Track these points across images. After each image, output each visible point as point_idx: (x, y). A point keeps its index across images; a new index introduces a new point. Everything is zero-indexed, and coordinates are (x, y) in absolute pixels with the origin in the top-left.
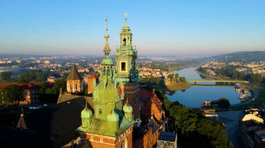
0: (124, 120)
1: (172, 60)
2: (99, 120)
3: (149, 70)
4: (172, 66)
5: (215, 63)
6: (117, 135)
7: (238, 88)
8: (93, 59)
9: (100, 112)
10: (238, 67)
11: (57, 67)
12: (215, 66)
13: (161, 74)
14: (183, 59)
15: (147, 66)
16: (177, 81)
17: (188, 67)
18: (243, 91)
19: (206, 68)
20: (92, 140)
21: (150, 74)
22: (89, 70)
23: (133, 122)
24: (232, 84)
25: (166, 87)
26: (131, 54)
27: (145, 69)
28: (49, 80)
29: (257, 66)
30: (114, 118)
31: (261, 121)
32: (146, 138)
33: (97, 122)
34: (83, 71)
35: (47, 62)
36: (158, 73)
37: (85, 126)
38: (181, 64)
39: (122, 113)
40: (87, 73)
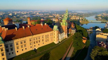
4: (85, 15)
6: (65, 26)
11: (42, 15)
12: (104, 16)
13: (79, 18)
16: (84, 21)
19: (98, 16)
21: (75, 18)
23: (67, 25)
24: (106, 22)
27: (74, 16)
30: (65, 23)
31: (100, 30)
32: (70, 29)
33: (63, 24)
34: (51, 17)
35: (38, 13)
36: (78, 18)
37: (61, 25)
38: (89, 15)
39: (66, 23)
40: (53, 18)
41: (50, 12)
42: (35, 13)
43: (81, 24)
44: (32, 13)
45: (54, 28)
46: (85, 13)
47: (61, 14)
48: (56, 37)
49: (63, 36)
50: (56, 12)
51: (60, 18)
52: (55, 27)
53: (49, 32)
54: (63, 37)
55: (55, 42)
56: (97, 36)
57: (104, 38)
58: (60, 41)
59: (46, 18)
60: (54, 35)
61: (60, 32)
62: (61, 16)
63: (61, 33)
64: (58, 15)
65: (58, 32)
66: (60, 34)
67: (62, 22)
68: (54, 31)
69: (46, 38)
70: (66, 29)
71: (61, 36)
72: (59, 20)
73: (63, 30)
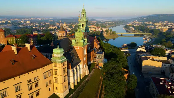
0: (85, 43)
1: (110, 20)
2: (77, 42)
3: (94, 27)
4: (109, 24)
5: (136, 22)
6: (83, 46)
7: (145, 37)
8: (58, 20)
9: (78, 40)
10: (150, 25)
11: (36, 25)
12: (136, 24)
13: (102, 29)
14: (116, 20)
15: (93, 24)
16: (110, 33)
17: (119, 25)
18: (147, 39)
19: (129, 26)
20: (75, 48)
21: (95, 30)
22: (57, 27)
23: (88, 44)
24: (143, 35)
25: (104, 37)
26: (86, 20)
27: (92, 27)
28: (34, 33)
29: (161, 24)
30: (82, 41)
31: (145, 51)
32: (92, 53)
33: (77, 43)
34: (54, 28)
35: (28, 22)
36: (100, 29)
37: (73, 44)
38: (115, 23)
39: (84, 41)
40: (57, 29)
41: (51, 20)
42: (23, 22)
43: (105, 39)
44: (17, 21)
45: (54, 55)
46: (108, 22)
47: (70, 23)
48: (60, 79)
49: (78, 72)
50: (61, 20)
51: (69, 29)
52: (57, 53)
53: (38, 70)
54: (79, 76)
55: (57, 94)
56: (145, 63)
57: (157, 66)
58: (72, 87)
59: (44, 30)
60: (54, 76)
61: (72, 63)
62: (71, 27)
63: (72, 68)
64: (65, 25)
65: (66, 66)
66: (70, 70)
67: (74, 37)
68: (53, 65)
69: (30, 88)
70: (86, 53)
71: (74, 73)
72: (68, 33)
73: (78, 57)
